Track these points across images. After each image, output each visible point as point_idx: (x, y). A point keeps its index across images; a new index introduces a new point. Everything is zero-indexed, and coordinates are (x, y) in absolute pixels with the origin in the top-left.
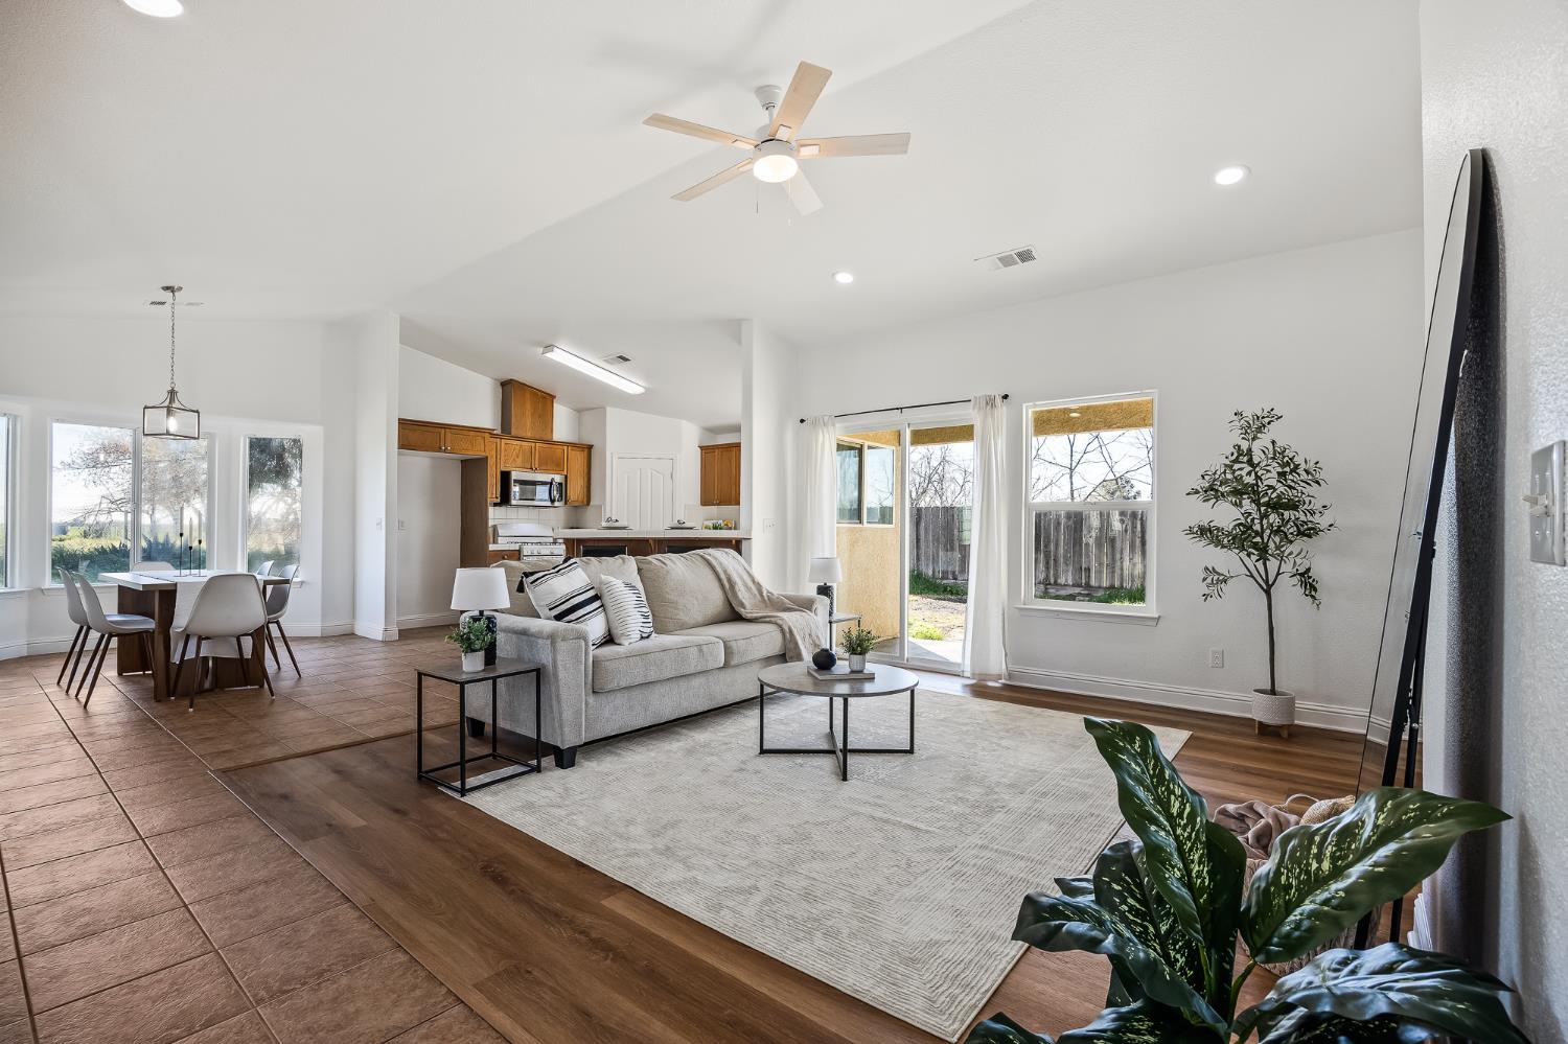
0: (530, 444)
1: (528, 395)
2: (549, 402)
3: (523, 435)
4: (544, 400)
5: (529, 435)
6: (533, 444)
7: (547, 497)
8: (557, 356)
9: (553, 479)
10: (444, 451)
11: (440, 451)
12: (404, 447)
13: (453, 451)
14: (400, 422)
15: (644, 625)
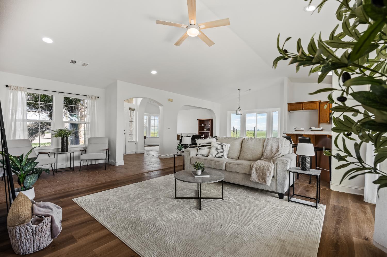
10: (303, 110)
11: (301, 110)
12: (291, 110)
13: (305, 109)
14: (288, 104)
15: (218, 154)
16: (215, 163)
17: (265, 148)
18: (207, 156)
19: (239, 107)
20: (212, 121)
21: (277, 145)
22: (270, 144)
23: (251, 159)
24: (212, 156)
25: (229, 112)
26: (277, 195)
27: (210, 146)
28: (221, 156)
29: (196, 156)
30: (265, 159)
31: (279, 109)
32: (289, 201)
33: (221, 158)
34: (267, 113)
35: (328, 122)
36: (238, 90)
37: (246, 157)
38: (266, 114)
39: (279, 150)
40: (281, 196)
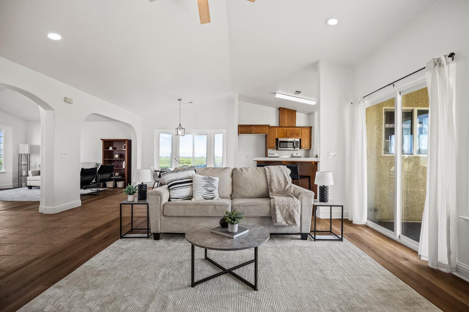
0: (286, 128)
1: (286, 112)
2: (294, 113)
3: (284, 125)
4: (292, 113)
5: (286, 125)
6: (288, 129)
7: (292, 146)
8: (278, 96)
9: (294, 140)
10: (253, 133)
11: (251, 133)
12: (241, 133)
13: (255, 133)
14: (239, 126)
15: (208, 194)
16: (215, 208)
17: (271, 179)
18: (190, 198)
19: (180, 125)
20: (129, 142)
21: (282, 174)
22: (274, 174)
23: (252, 195)
24: (198, 198)
25: (156, 131)
26: (299, 237)
27: (191, 181)
28: (212, 196)
29: (169, 200)
30: (276, 194)
31: (225, 131)
32: (315, 241)
33: (212, 199)
34: (206, 134)
35: (274, 148)
36: (179, 100)
37: (244, 194)
38: (206, 136)
39: (287, 181)
40: (304, 237)
